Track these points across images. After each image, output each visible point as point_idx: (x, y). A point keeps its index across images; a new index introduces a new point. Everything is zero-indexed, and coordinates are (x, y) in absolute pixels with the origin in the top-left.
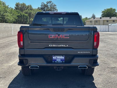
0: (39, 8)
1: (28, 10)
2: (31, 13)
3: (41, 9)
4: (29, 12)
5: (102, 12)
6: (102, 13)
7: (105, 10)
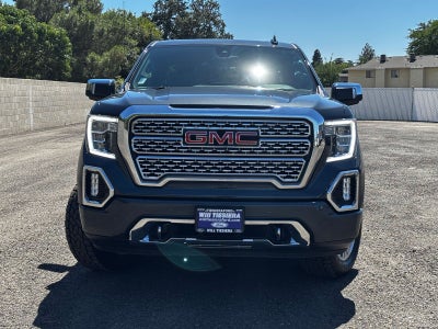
0: (145, 15)
1: (79, 12)
2: (92, 26)
3: (155, 18)
4: (80, 20)
5: (411, 36)
6: (411, 41)
7: (423, 25)
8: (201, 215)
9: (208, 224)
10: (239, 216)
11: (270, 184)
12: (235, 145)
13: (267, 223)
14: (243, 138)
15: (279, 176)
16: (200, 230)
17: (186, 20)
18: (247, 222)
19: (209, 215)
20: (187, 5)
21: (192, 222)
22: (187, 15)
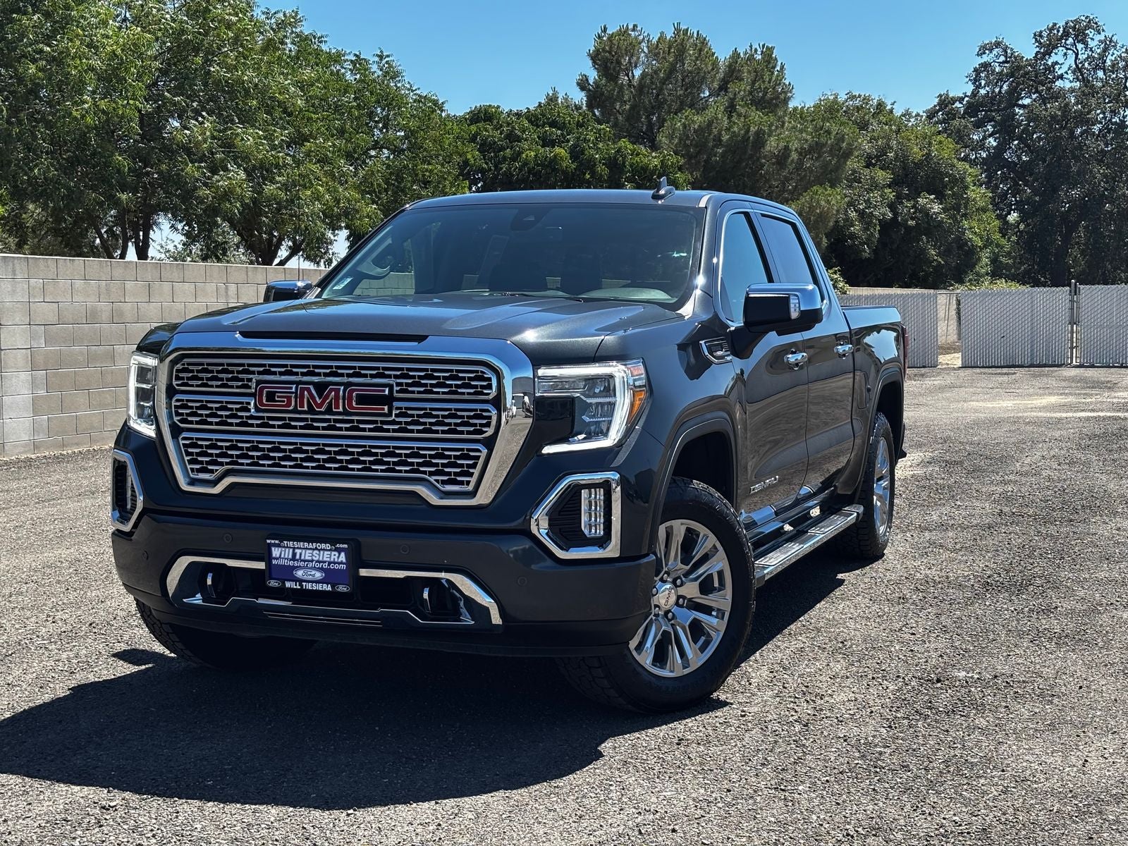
8: (276, 552)
9: (288, 572)
10: (343, 558)
11: (414, 494)
12: (345, 413)
13: (400, 574)
14: (362, 400)
15: (432, 479)
16: (273, 583)
17: (1053, 107)
18: (364, 572)
19: (288, 553)
20: (1059, 71)
21: (261, 565)
22: (1058, 95)
